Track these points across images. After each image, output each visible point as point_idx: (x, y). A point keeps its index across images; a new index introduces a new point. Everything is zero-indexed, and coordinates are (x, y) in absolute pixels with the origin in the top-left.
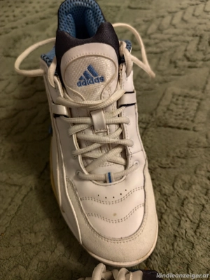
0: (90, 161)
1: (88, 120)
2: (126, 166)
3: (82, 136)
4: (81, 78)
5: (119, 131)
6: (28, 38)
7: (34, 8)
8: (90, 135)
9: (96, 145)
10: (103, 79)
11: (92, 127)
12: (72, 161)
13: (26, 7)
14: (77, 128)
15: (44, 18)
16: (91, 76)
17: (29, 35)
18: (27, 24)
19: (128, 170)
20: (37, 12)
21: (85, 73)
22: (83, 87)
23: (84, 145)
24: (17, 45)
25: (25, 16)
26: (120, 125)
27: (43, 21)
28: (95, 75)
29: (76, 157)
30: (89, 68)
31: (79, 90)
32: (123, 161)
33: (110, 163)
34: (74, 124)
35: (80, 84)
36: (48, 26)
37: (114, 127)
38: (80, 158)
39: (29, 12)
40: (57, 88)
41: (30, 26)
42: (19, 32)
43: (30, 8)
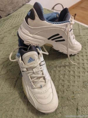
0: (35, 83)
1: (32, 71)
2: (45, 82)
3: (31, 76)
4: (29, 61)
5: (42, 73)
6: (6, 37)
7: (5, 27)
8: (34, 75)
9: (36, 78)
10: (34, 60)
11: (34, 73)
12: (30, 84)
13: (3, 27)
14: (30, 74)
15: (9, 30)
16: (31, 59)
17: (6, 36)
18: (4, 33)
19: (46, 83)
20: (7, 29)
21: (29, 59)
22: (29, 63)
23: (32, 78)
24: (3, 40)
25: (3, 30)
26: (42, 71)
27: (10, 31)
28: (32, 59)
29: (31, 82)
30: (30, 58)
31: (29, 64)
32: (44, 81)
33: (41, 82)
34: (29, 73)
35: (28, 62)
36: (12, 33)
37: (40, 72)
38: (32, 82)
39: (4, 29)
40: (22, 64)
41: (6, 33)
42: (3, 36)
43: (4, 28)
